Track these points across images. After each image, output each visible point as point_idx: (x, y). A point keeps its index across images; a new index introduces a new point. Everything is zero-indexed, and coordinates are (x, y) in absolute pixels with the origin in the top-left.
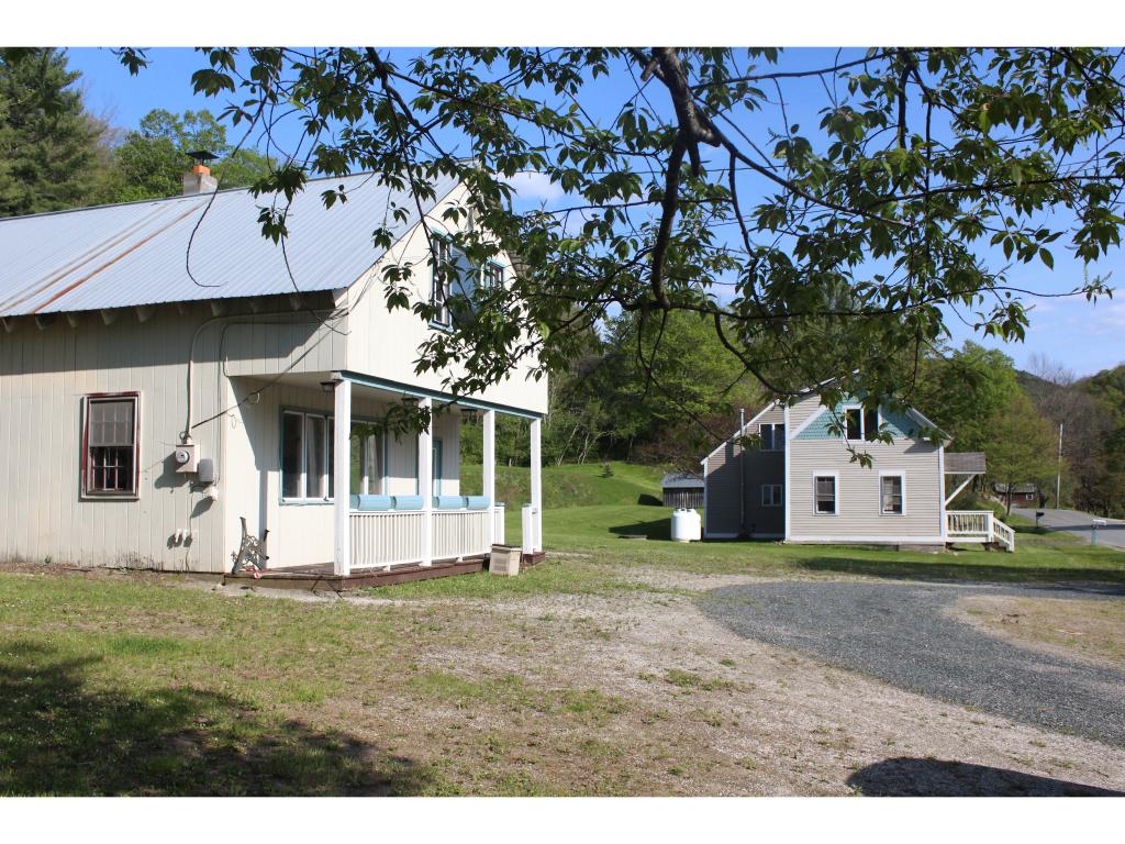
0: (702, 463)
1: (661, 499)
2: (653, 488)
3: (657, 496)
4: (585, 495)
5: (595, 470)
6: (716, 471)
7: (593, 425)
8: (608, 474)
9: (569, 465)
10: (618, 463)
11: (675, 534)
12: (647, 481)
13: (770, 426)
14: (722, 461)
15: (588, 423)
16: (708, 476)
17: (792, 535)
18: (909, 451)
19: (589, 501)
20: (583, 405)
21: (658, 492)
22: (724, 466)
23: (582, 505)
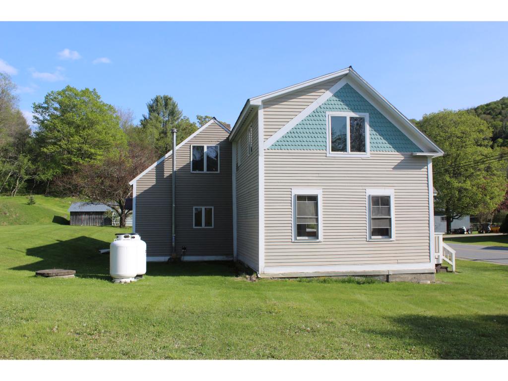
0: (131, 183)
1: (69, 219)
2: (63, 212)
3: (65, 217)
4: (14, 217)
5: (24, 200)
6: (146, 192)
7: (23, 171)
8: (32, 202)
9: (5, 197)
10: (40, 196)
11: (116, 270)
12: (58, 208)
13: (203, 147)
14: (153, 182)
15: (20, 170)
16: (136, 197)
17: (266, 267)
18: (398, 167)
19: (17, 222)
20: (16, 158)
21: (66, 215)
22: (153, 187)
23: (11, 224)
